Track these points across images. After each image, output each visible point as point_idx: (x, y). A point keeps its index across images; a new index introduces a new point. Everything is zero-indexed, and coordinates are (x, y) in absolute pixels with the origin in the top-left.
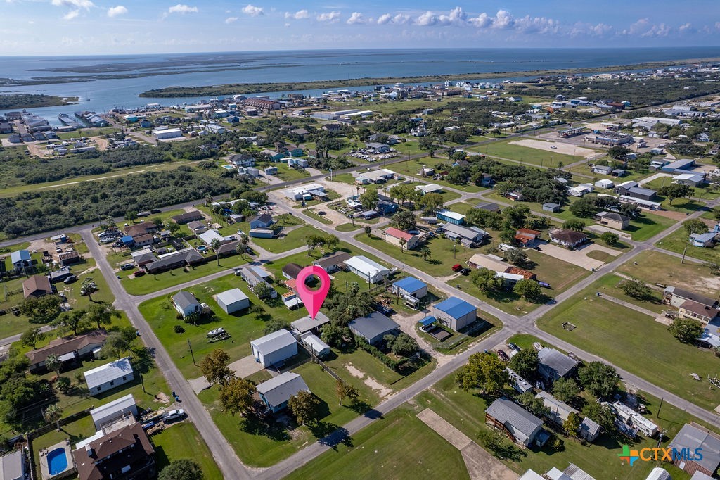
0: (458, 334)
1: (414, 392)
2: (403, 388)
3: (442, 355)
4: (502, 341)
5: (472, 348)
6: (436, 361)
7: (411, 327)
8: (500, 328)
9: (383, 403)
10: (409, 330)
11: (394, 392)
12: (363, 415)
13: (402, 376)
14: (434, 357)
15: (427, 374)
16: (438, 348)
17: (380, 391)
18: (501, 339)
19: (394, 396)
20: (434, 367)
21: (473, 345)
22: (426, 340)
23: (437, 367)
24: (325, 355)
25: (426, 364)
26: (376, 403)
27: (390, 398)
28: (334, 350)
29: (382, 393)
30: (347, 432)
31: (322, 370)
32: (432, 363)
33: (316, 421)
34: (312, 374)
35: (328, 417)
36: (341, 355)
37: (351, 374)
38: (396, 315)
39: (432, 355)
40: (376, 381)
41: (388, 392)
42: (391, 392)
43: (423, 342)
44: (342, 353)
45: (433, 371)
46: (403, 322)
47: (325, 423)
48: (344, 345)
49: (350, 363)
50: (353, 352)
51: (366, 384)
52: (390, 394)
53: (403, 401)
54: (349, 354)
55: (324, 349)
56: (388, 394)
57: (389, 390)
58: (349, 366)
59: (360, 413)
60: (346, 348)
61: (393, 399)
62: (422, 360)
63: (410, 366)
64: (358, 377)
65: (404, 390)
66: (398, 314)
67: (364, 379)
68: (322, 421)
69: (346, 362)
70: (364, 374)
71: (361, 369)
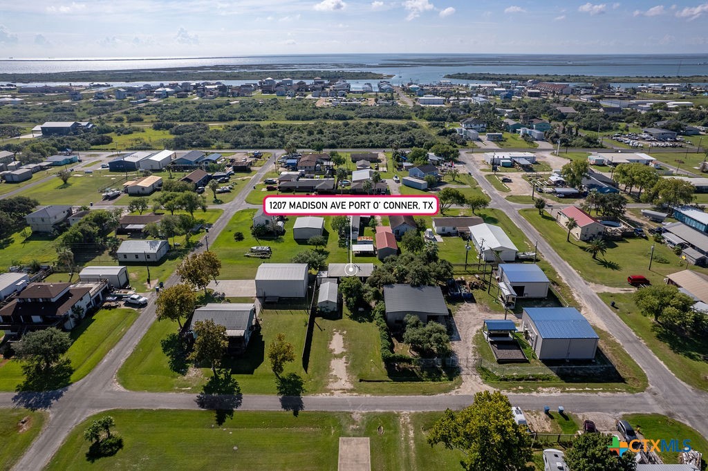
0: (540, 364)
1: (377, 406)
2: (369, 393)
3: (480, 380)
4: (616, 411)
5: (543, 394)
6: (460, 383)
7: (475, 325)
8: (631, 390)
9: (321, 396)
10: (468, 328)
11: (351, 391)
12: (280, 397)
13: (387, 378)
14: (463, 377)
15: (424, 393)
16: (483, 369)
17: (336, 379)
18: (616, 406)
19: (347, 396)
20: (447, 390)
21: (550, 392)
22: (478, 350)
23: (453, 393)
24: (327, 310)
25: (440, 381)
26: (315, 391)
27: (337, 395)
28: (346, 310)
29: (336, 384)
30: (239, 404)
31: (306, 325)
32: (450, 384)
33: (229, 372)
34: (291, 323)
35: (245, 375)
36: (346, 319)
37: (330, 343)
38: (470, 304)
39: (463, 373)
40: (346, 367)
41: (343, 387)
42: (347, 390)
43: (470, 351)
44: (351, 317)
45: (439, 395)
46: (470, 316)
47: (234, 380)
48: (361, 309)
49: (345, 332)
50: (364, 321)
51: (330, 364)
52: (344, 391)
53: (350, 408)
54: (356, 322)
55: (327, 302)
56: (341, 389)
57: (349, 386)
58: (340, 334)
59: (280, 393)
60: (362, 314)
61: (339, 399)
62: (441, 373)
63: (413, 371)
64: (332, 351)
65: (368, 396)
66: (474, 304)
67: (336, 356)
68: (233, 376)
69: (341, 328)
70: (345, 351)
71: (349, 344)
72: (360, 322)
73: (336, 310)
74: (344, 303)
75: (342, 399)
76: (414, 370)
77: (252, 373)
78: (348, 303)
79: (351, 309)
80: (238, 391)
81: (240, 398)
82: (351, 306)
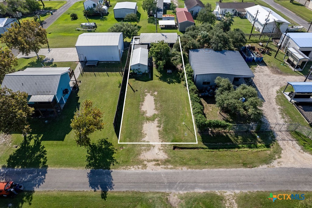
2: (185, 164)
6: (279, 151)
7: (273, 86)
9: (133, 170)
10: (268, 89)
11: (166, 162)
12: (89, 171)
13: (202, 145)
14: (280, 143)
16: (298, 134)
17: (149, 147)
20: (268, 160)
22: (285, 112)
24: (139, 72)
25: (257, 147)
26: (126, 163)
27: (151, 168)
28: (155, 72)
29: (148, 153)
30: (42, 181)
31: (120, 86)
32: (269, 152)
33: (40, 138)
34: (106, 85)
35: (55, 142)
36: (156, 80)
37: (142, 105)
38: (262, 67)
39: (278, 138)
40: (159, 131)
41: (157, 157)
42: (161, 161)
43: (278, 113)
44: (161, 79)
45: (261, 167)
46: (265, 78)
47: (43, 147)
48: (169, 71)
49: (156, 93)
50: (173, 82)
51: (142, 128)
52: (158, 162)
53: (165, 187)
54: (166, 83)
55: (139, 65)
56: (154, 160)
57: (162, 156)
58: (151, 95)
59: (90, 165)
60: (170, 75)
61: (153, 174)
62: (255, 137)
63: (227, 136)
64: (144, 113)
65: (185, 169)
66: (266, 67)
67: (148, 119)
68: (43, 143)
69: (152, 90)
70: (156, 113)
71: (161, 106)
72: (169, 83)
73: (147, 72)
74: (154, 65)
75: (156, 174)
76: (228, 134)
77: (63, 140)
78: (157, 66)
79: (160, 72)
80: (44, 163)
81: (44, 173)
82: (161, 68)
